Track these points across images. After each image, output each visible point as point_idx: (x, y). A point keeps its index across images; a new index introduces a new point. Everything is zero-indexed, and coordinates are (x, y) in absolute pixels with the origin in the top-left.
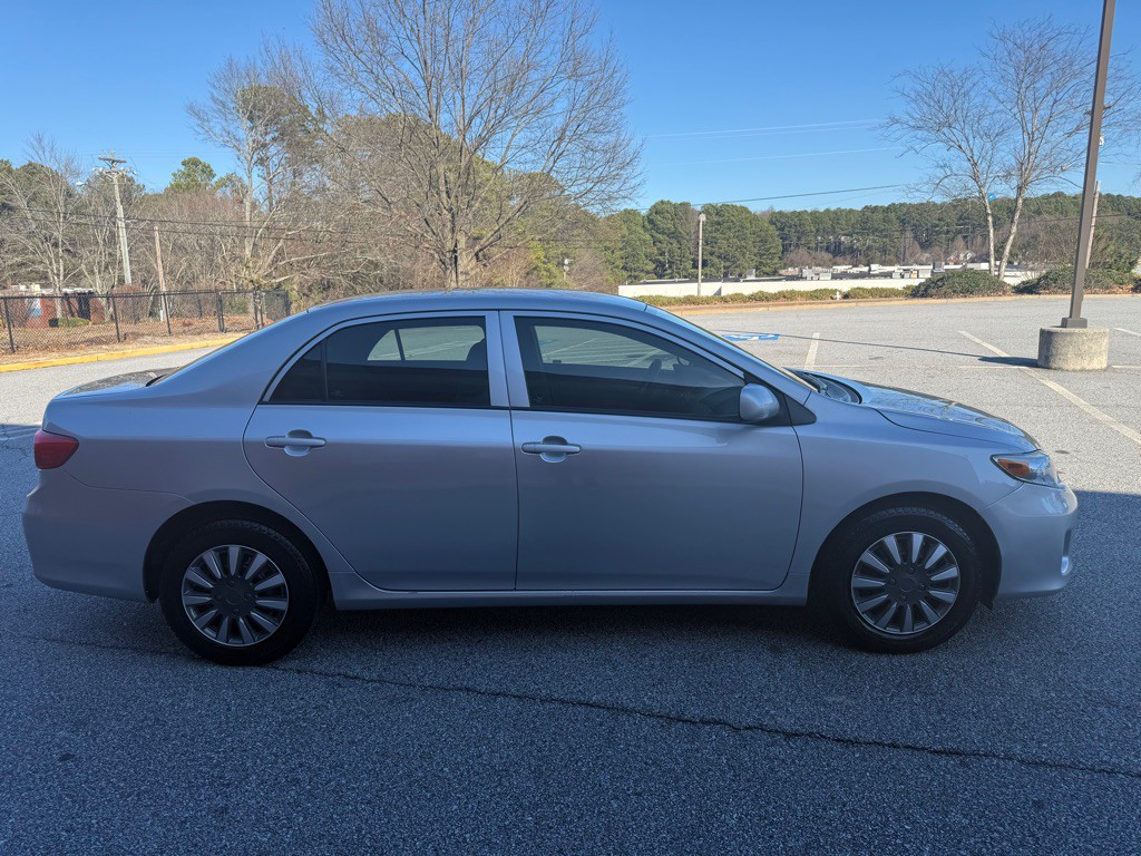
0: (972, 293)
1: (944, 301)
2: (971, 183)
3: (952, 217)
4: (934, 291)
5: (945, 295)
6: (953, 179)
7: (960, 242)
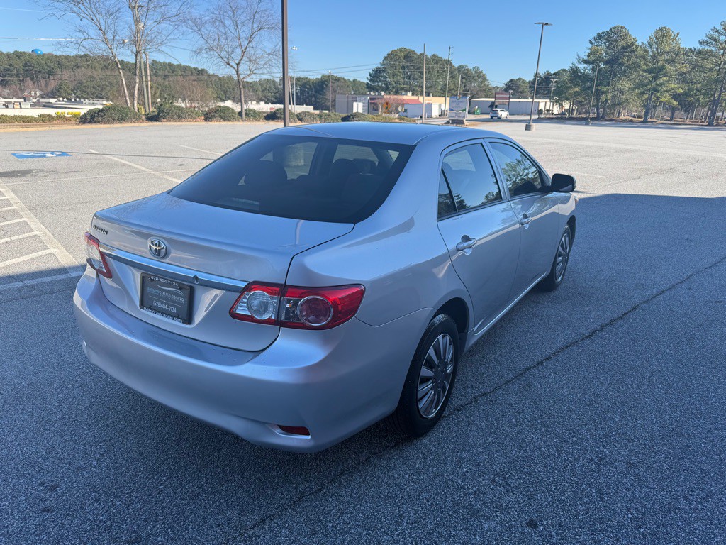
0: (124, 120)
1: (108, 126)
2: (103, 46)
3: (18, 64)
4: (100, 119)
5: (108, 122)
6: (90, 41)
7: (29, 83)
